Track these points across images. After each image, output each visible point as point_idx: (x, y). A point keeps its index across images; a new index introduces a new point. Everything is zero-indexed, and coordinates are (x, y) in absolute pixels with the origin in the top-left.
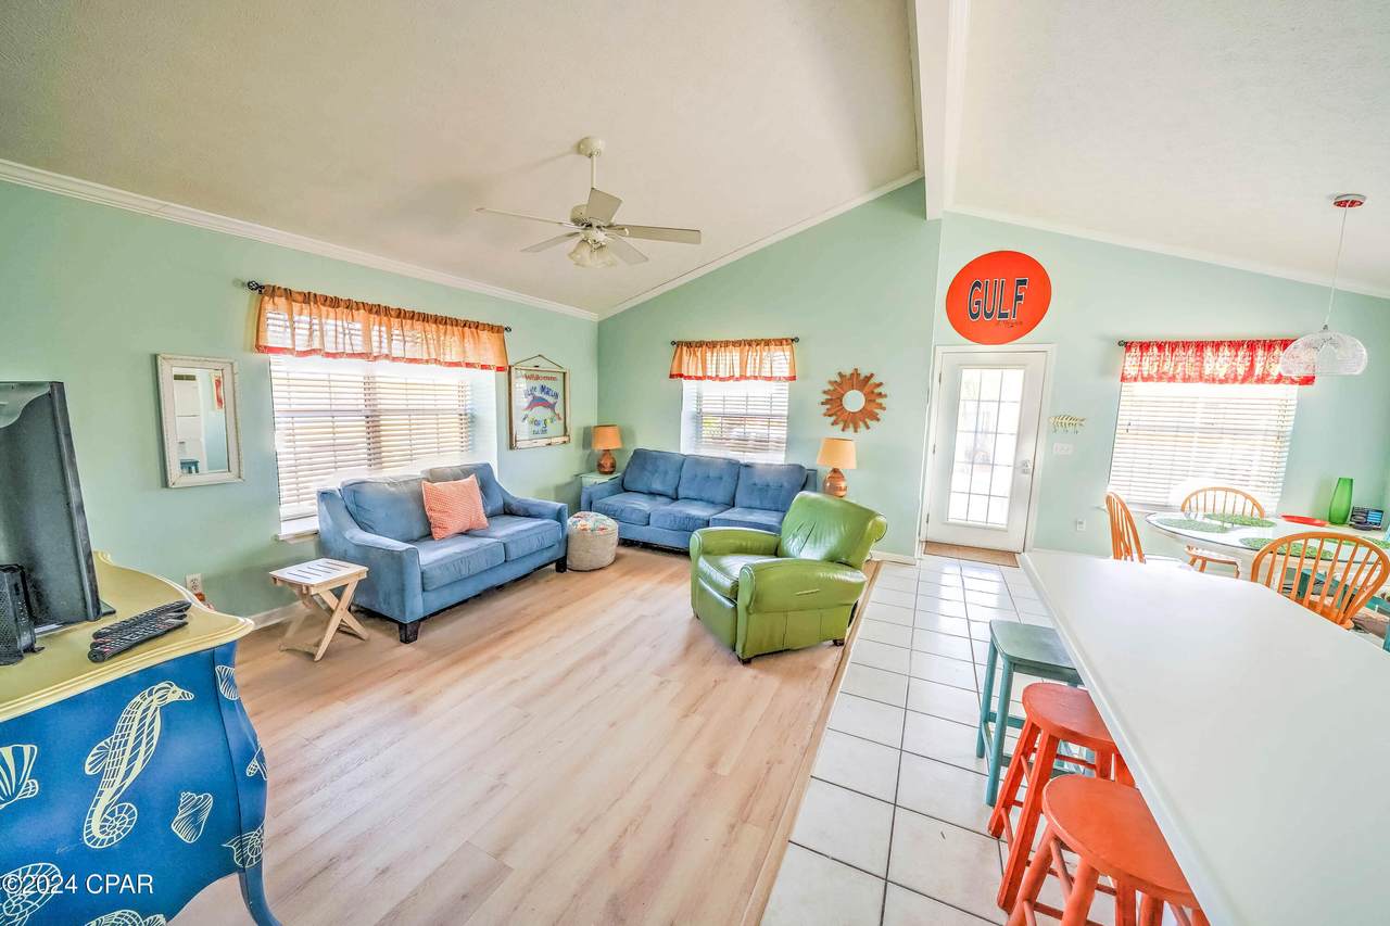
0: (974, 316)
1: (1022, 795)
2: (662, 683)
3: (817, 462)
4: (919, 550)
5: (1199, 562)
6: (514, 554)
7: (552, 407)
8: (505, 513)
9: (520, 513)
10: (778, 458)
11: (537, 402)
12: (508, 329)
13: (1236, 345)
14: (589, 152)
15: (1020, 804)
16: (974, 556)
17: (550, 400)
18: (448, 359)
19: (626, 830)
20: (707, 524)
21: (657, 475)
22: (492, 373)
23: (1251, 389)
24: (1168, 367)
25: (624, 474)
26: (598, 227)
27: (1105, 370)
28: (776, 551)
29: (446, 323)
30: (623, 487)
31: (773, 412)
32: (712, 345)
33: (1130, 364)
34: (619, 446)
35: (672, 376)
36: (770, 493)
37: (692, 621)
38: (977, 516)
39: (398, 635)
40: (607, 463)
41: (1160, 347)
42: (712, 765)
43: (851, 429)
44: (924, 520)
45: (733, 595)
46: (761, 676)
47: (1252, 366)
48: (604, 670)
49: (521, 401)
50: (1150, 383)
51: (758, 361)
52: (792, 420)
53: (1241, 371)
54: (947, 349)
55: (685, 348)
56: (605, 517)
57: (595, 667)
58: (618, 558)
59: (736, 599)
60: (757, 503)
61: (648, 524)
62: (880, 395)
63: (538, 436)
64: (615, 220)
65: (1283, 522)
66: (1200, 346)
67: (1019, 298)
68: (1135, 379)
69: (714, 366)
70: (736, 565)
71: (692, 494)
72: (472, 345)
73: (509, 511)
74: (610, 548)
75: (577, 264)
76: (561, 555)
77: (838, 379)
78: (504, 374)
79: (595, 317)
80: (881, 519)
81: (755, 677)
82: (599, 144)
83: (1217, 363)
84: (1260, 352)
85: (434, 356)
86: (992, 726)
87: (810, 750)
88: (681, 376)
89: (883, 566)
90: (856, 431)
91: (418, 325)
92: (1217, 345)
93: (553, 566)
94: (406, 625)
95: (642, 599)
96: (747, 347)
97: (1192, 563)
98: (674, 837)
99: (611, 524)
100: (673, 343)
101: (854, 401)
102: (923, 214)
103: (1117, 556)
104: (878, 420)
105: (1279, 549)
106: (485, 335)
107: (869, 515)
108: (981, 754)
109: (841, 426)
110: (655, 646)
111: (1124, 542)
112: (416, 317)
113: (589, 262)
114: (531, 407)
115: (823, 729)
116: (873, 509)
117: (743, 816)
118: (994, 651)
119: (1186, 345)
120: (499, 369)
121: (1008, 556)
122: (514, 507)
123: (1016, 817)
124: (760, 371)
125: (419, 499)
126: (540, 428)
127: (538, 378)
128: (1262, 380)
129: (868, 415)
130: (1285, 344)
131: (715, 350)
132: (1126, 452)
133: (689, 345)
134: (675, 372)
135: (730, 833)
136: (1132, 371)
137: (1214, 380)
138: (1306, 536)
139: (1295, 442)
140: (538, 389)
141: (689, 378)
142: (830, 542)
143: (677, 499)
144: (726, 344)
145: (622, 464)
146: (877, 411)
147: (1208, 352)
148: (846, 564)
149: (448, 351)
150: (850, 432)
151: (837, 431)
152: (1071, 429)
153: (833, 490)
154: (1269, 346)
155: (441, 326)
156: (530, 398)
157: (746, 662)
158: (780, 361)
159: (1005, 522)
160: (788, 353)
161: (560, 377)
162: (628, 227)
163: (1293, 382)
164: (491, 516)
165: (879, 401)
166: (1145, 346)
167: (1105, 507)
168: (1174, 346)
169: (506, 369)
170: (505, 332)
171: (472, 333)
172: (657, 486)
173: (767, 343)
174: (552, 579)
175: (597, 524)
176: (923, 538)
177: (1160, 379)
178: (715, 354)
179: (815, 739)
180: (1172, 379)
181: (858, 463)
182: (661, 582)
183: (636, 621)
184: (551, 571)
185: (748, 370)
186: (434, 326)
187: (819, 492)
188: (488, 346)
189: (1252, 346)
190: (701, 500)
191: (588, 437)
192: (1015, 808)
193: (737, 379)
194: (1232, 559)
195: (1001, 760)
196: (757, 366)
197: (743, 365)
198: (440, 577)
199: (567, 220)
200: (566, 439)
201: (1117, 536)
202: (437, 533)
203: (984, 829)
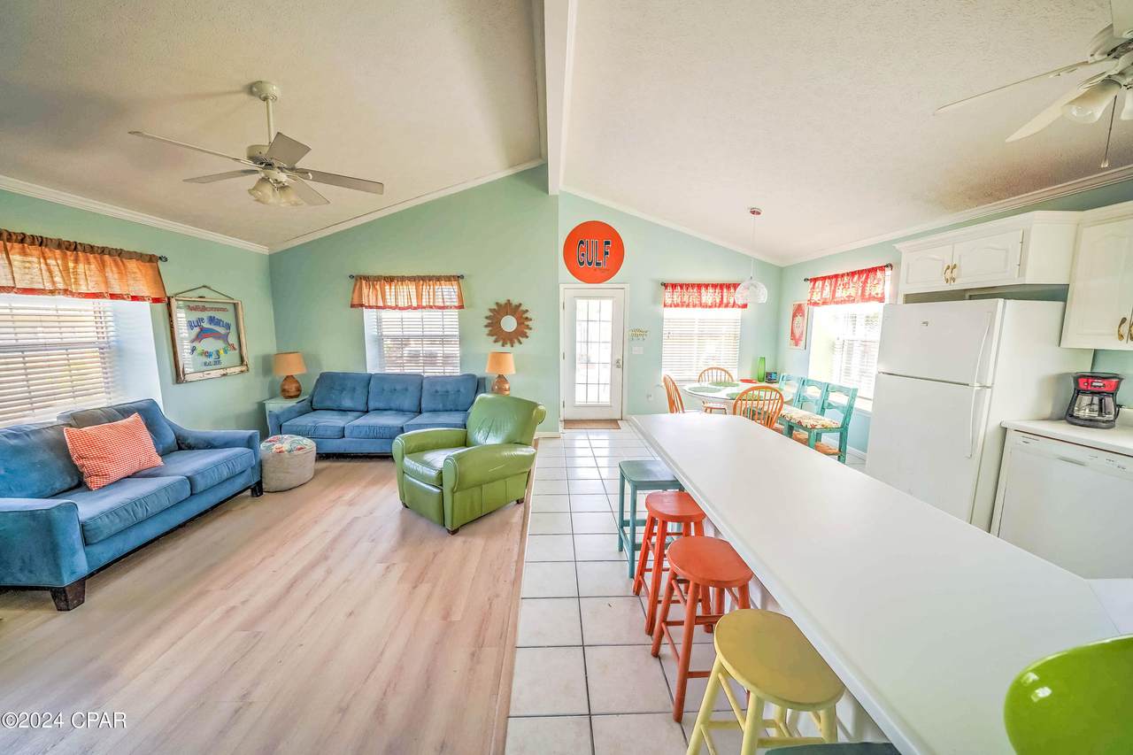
0: (582, 264)
1: (650, 564)
2: (388, 567)
3: (487, 371)
4: (561, 426)
5: (709, 410)
6: (200, 486)
7: (224, 338)
8: (180, 449)
9: (201, 446)
10: (455, 371)
11: (203, 334)
12: (165, 259)
13: (715, 286)
14: (264, 95)
15: (650, 570)
16: (594, 425)
17: (222, 330)
18: (83, 289)
19: (386, 691)
20: (402, 430)
21: (345, 392)
22: (147, 304)
23: (722, 310)
24: (686, 299)
25: (312, 396)
26: (279, 168)
27: (655, 301)
28: (465, 443)
29: (75, 249)
30: (312, 408)
31: (446, 333)
32: (390, 279)
33: (668, 296)
34: (305, 371)
35: (352, 306)
36: (450, 397)
37: (402, 512)
38: (593, 399)
39: (53, 603)
40: (292, 388)
41: (681, 286)
42: (446, 616)
43: (509, 345)
44: (561, 405)
45: (439, 481)
46: (470, 540)
47: (722, 298)
48: (329, 572)
49: (184, 333)
50: (677, 308)
51: (431, 294)
52: (463, 339)
53: (718, 301)
54: (566, 286)
55: (364, 282)
56: (301, 438)
57: (319, 573)
58: (317, 473)
59: (442, 485)
60: (441, 406)
61: (344, 436)
62: (527, 318)
63: (210, 367)
64: (299, 165)
65: (740, 383)
66: (699, 286)
67: (607, 253)
68: (671, 306)
69: (393, 297)
70: (439, 459)
71: (381, 405)
72: (116, 276)
73: (183, 444)
74: (311, 464)
75: (258, 200)
76: (256, 479)
77: (495, 307)
78: (161, 307)
79: (265, 250)
80: (541, 408)
81: (465, 542)
82: (274, 89)
83: (708, 296)
84: (725, 290)
85: (61, 286)
86: (627, 530)
87: (517, 581)
88: (362, 305)
89: (540, 441)
90: (512, 346)
91: (34, 250)
92: (707, 286)
93: (248, 492)
94: (63, 590)
95: (351, 503)
96: (421, 282)
97: (706, 411)
98: (428, 678)
99: (309, 444)
100: (352, 277)
101: (509, 323)
102: (546, 191)
103: (672, 412)
104: (527, 337)
105: (744, 398)
106: (132, 265)
107: (534, 405)
108: (621, 549)
109: (500, 343)
110: (373, 540)
111: (674, 407)
112: (28, 240)
113: (271, 200)
114: (199, 338)
115: (523, 564)
116: (535, 401)
117: (479, 644)
118: (623, 478)
119: (693, 286)
120: (156, 300)
121: (613, 423)
122: (190, 441)
123: (649, 578)
124: (434, 302)
125: (60, 447)
126: (212, 359)
127: (204, 309)
128: (727, 306)
129: (520, 334)
130: (736, 286)
131: (393, 284)
132: (668, 349)
133: (367, 278)
134: (356, 302)
135: (472, 660)
136: (669, 301)
137: (706, 306)
138: (753, 389)
139: (742, 340)
140: (206, 320)
141: (371, 307)
142: (508, 428)
143: (367, 412)
144: (402, 279)
145: (308, 387)
146: (527, 331)
147: (703, 290)
148: (520, 443)
149: (82, 282)
150: (508, 348)
151: (498, 347)
152: (641, 338)
153: (501, 390)
154: (728, 286)
155: (69, 253)
156: (197, 330)
157: (454, 532)
158: (448, 293)
159: (609, 400)
160: (456, 287)
161: (231, 308)
162: (312, 171)
163: (739, 307)
164: (164, 453)
165: (526, 323)
166: (674, 286)
167: (663, 384)
168: (688, 286)
169: (164, 301)
170: (160, 262)
171: (115, 261)
172: (347, 403)
173: (438, 279)
174: (248, 505)
175: (295, 445)
176: (562, 419)
177: (682, 306)
178: (393, 287)
179: (519, 572)
180: (688, 306)
181: (517, 370)
182: (365, 487)
183: (350, 524)
184: (247, 497)
185: (424, 300)
186: (58, 251)
187: (489, 393)
188: (139, 275)
189: (721, 286)
190: (390, 409)
191: (268, 365)
192: (646, 574)
193: (415, 308)
194: (722, 406)
195: (635, 547)
196: (432, 297)
197: (419, 296)
198: (109, 526)
199: (243, 156)
200: (244, 368)
201: (672, 403)
202: (93, 482)
203: (631, 593)
